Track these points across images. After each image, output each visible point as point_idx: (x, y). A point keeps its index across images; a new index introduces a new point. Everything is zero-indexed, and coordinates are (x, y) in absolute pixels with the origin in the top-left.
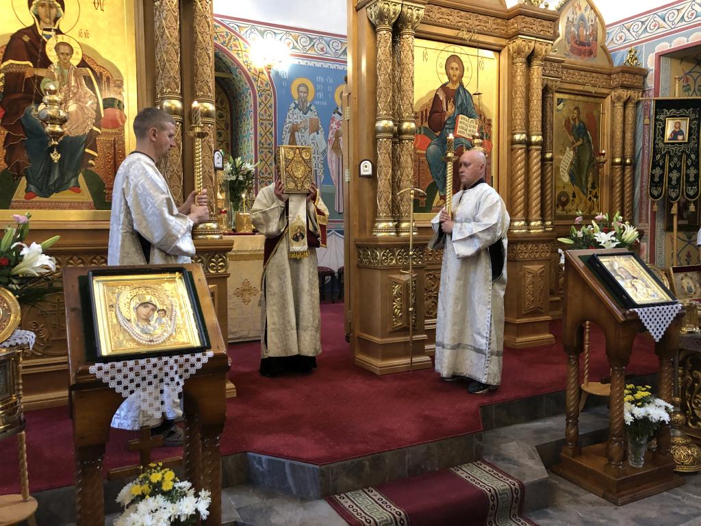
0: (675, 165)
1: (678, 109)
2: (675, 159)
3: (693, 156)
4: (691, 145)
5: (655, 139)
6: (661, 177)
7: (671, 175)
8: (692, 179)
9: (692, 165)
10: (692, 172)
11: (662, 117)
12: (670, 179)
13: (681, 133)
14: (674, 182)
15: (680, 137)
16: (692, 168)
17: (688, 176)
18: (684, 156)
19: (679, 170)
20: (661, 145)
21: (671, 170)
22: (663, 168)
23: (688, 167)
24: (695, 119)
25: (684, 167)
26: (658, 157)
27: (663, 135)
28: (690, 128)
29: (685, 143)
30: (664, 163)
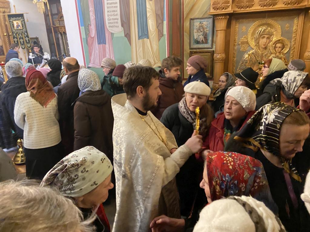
0: (21, 37)
1: (16, 17)
2: (20, 35)
3: (26, 34)
4: (24, 30)
5: (11, 29)
6: (17, 41)
7: (20, 40)
8: (28, 41)
9: (26, 36)
10: (27, 39)
11: (11, 20)
12: (20, 42)
13: (19, 26)
14: (22, 43)
15: (19, 27)
16: (27, 38)
17: (26, 40)
18: (23, 34)
19: (23, 38)
20: (14, 30)
21: (20, 39)
22: (17, 38)
23: (25, 38)
24: (22, 21)
25: (24, 38)
26: (14, 34)
27: (14, 27)
28: (22, 24)
29: (22, 29)
30: (17, 37)
